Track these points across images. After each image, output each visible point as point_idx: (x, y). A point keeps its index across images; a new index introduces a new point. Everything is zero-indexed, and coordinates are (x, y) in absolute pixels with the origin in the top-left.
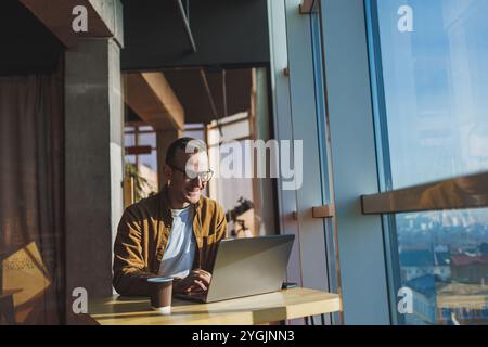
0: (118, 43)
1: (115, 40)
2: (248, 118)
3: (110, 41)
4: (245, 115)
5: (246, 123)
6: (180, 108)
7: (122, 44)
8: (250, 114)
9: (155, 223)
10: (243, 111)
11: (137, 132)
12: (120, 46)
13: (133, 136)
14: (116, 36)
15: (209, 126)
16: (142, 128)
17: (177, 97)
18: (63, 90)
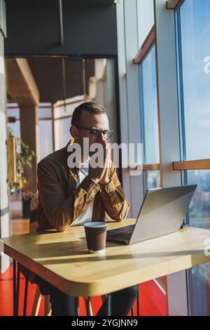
12: (4, 35)
14: (2, 27)
15: (55, 105)
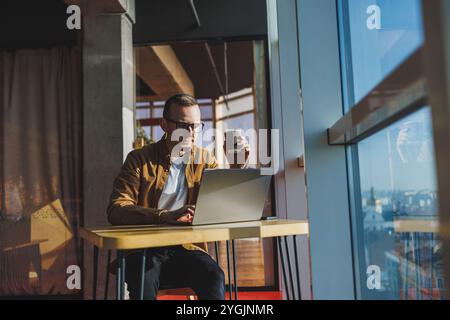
0: (130, 19)
1: (127, 15)
2: (252, 93)
3: (123, 16)
4: (249, 90)
5: (251, 98)
6: (191, 84)
7: (134, 20)
8: (253, 90)
9: (154, 167)
10: (248, 87)
11: (152, 107)
12: (132, 21)
13: (148, 110)
14: (128, 12)
15: (217, 101)
16: (156, 104)
17: (188, 73)
18: (82, 60)
